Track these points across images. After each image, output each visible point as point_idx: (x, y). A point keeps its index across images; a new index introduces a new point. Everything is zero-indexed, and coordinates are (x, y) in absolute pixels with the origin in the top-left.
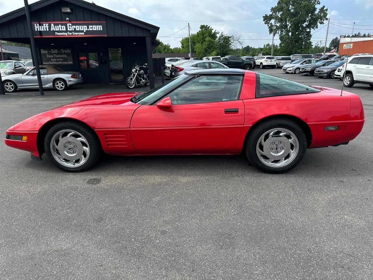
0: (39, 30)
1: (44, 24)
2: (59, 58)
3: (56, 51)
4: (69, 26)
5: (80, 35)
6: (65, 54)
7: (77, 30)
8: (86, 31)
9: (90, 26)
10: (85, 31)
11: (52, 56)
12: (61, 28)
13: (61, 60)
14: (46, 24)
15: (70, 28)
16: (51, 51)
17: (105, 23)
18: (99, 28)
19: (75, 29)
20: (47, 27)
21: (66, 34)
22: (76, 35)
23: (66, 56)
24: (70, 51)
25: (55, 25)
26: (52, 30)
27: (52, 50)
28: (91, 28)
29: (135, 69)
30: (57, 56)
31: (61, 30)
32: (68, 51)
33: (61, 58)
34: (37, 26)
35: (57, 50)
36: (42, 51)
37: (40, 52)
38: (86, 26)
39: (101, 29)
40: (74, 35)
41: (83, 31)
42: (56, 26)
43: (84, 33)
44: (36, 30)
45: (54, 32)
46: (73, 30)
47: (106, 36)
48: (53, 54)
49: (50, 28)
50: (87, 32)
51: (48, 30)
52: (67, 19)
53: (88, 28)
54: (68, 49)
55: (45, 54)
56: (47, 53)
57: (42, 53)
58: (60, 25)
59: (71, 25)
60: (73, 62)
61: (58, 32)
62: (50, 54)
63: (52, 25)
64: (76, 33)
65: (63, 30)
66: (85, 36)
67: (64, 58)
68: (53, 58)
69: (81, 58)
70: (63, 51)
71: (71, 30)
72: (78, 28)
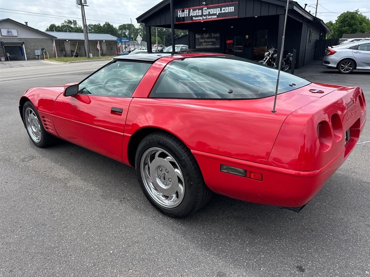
0: (181, 16)
1: (185, 11)
2: (208, 42)
3: (207, 36)
4: (205, 10)
5: (213, 18)
6: (214, 38)
7: (211, 13)
8: (219, 13)
9: (223, 9)
10: (217, 14)
11: (204, 40)
12: (198, 12)
13: (210, 43)
14: (187, 10)
15: (205, 12)
16: (203, 36)
17: (237, 3)
18: (231, 9)
19: (209, 13)
20: (187, 12)
21: (201, 18)
22: (209, 18)
23: (214, 40)
24: (219, 34)
25: (194, 10)
26: (190, 15)
27: (204, 34)
28: (224, 10)
29: (268, 52)
30: (207, 40)
31: (197, 14)
32: (218, 35)
33: (211, 42)
34: (180, 13)
35: (208, 34)
36: (196, 36)
37: (195, 36)
38: (219, 9)
39: (233, 11)
40: (208, 19)
41: (216, 14)
42: (194, 12)
43: (216, 16)
44: (179, 17)
45: (192, 17)
46: (208, 14)
47: (237, 17)
48: (204, 38)
49: (189, 14)
50: (220, 15)
51: (187, 16)
52: (204, 3)
53: (221, 10)
54: (217, 33)
55: (198, 39)
56: (200, 38)
57: (196, 37)
58: (197, 10)
59: (206, 8)
60: (220, 46)
61: (196, 16)
62: (202, 38)
63: (191, 10)
64: (210, 17)
65: (199, 14)
66: (217, 19)
67: (213, 42)
68: (205, 42)
69: (228, 42)
70: (213, 35)
71: (206, 14)
72: (212, 11)
